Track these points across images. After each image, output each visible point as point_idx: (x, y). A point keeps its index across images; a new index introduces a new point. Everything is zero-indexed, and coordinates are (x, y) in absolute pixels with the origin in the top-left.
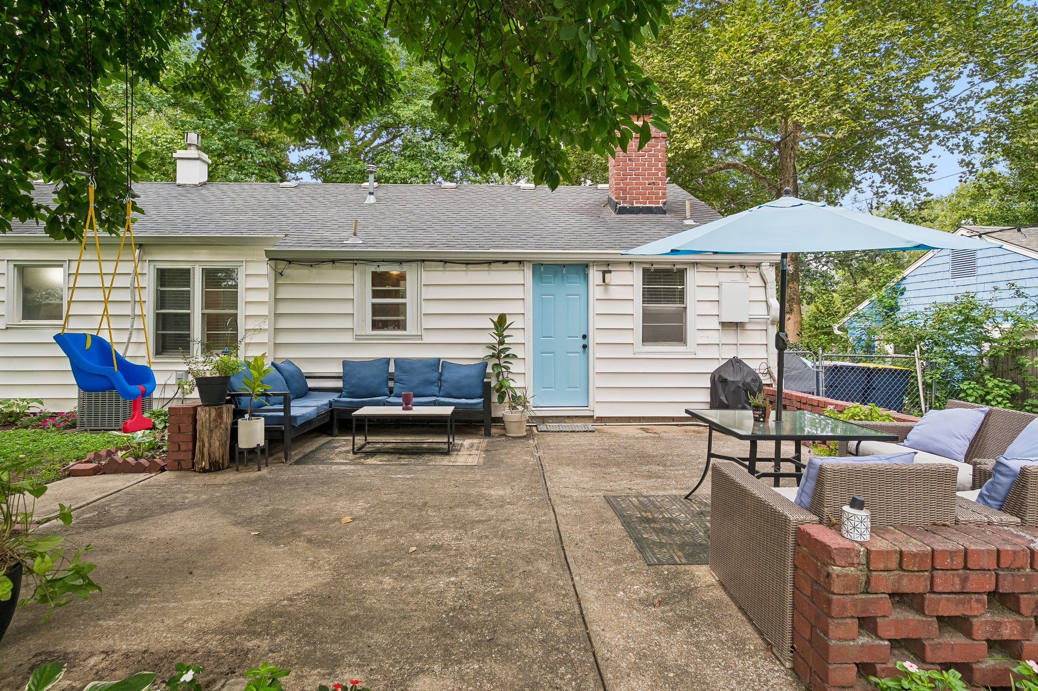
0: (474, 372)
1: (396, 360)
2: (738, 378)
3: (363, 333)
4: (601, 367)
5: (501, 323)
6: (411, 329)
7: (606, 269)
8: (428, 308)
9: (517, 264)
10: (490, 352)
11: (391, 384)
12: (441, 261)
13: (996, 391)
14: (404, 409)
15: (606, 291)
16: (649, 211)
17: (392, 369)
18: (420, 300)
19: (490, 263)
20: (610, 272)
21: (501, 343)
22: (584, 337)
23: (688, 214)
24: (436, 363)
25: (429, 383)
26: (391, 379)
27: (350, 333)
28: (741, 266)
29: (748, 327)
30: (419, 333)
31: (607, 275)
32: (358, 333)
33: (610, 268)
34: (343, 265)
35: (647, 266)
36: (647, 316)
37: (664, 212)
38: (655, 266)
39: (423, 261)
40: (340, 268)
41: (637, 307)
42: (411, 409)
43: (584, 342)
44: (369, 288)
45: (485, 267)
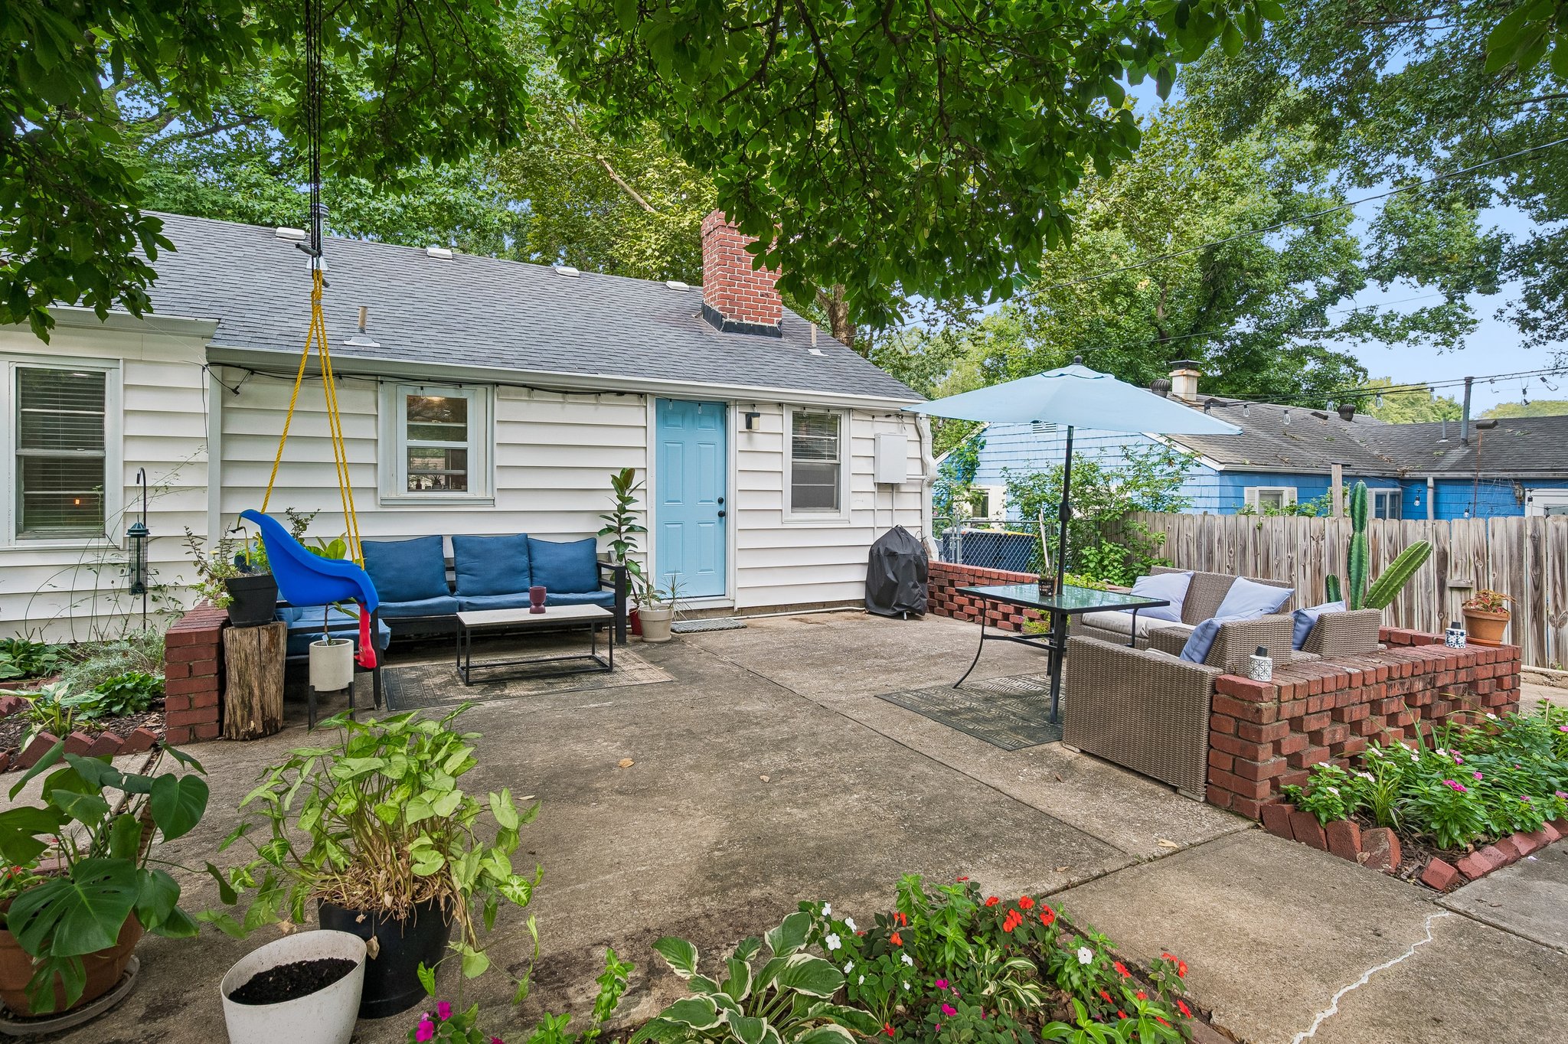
0: (582, 553)
1: (455, 540)
2: (908, 551)
3: (394, 496)
4: (745, 541)
5: (624, 481)
6: (475, 487)
7: (750, 410)
8: (503, 458)
9: (635, 397)
10: (603, 524)
11: (451, 576)
12: (524, 386)
14: (532, 612)
15: (750, 439)
16: (761, 331)
17: (449, 552)
18: (490, 445)
19: (598, 393)
20: (758, 415)
21: (622, 510)
22: (721, 501)
23: (814, 342)
24: (526, 545)
25: (515, 572)
26: (451, 569)
27: (371, 495)
28: (898, 416)
29: (903, 489)
30: (489, 496)
31: (755, 420)
32: (385, 496)
33: (756, 411)
34: (359, 383)
35: (798, 410)
36: (798, 474)
37: (780, 335)
38: (808, 410)
39: (498, 384)
40: (351, 387)
41: (785, 463)
42: (543, 612)
43: (721, 508)
44: (403, 423)
45: (591, 399)
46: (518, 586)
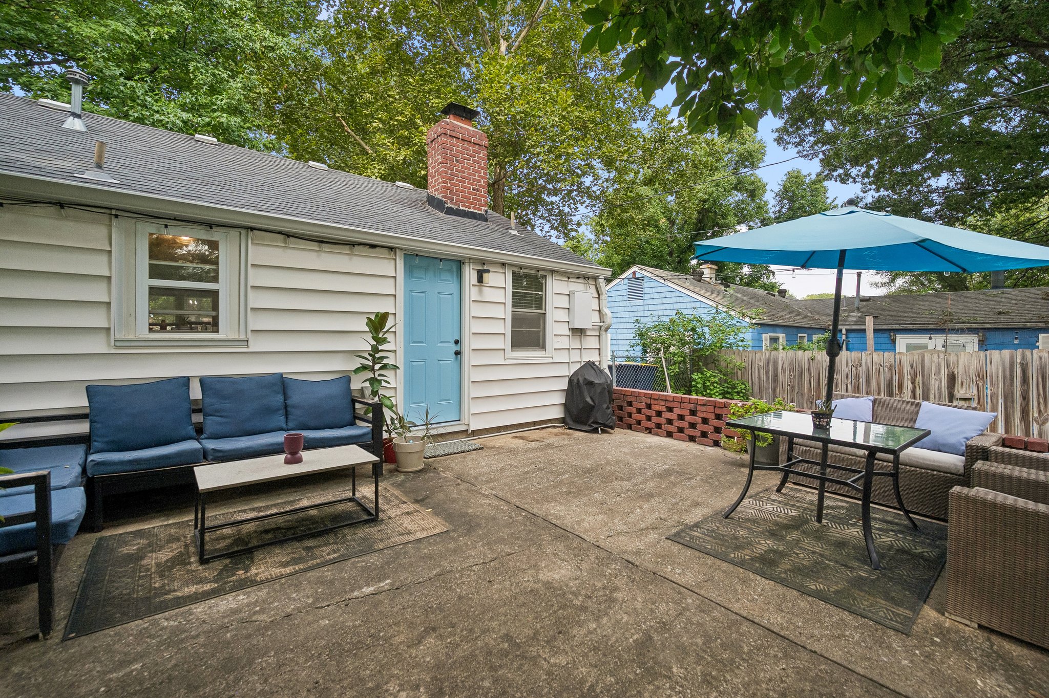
0: (335, 390)
1: (203, 381)
3: (132, 337)
4: (477, 376)
5: (378, 323)
6: (226, 331)
7: (480, 268)
8: (257, 300)
9: (386, 251)
10: (357, 363)
11: (197, 418)
12: (280, 233)
13: (712, 379)
14: (287, 462)
15: (480, 292)
17: (196, 393)
18: (243, 288)
19: (353, 244)
20: (488, 271)
21: (375, 350)
22: (457, 342)
23: (513, 225)
24: (281, 384)
25: (269, 411)
26: (199, 411)
27: (102, 336)
28: (585, 278)
29: (588, 333)
30: (243, 337)
31: (485, 275)
32: (118, 336)
33: (485, 268)
34: (86, 214)
35: (516, 269)
36: (517, 321)
37: (486, 220)
38: (523, 270)
39: (252, 229)
40: (77, 219)
41: (506, 312)
42: (299, 461)
43: (457, 348)
44: (143, 262)
45: (346, 250)
46: (272, 425)
